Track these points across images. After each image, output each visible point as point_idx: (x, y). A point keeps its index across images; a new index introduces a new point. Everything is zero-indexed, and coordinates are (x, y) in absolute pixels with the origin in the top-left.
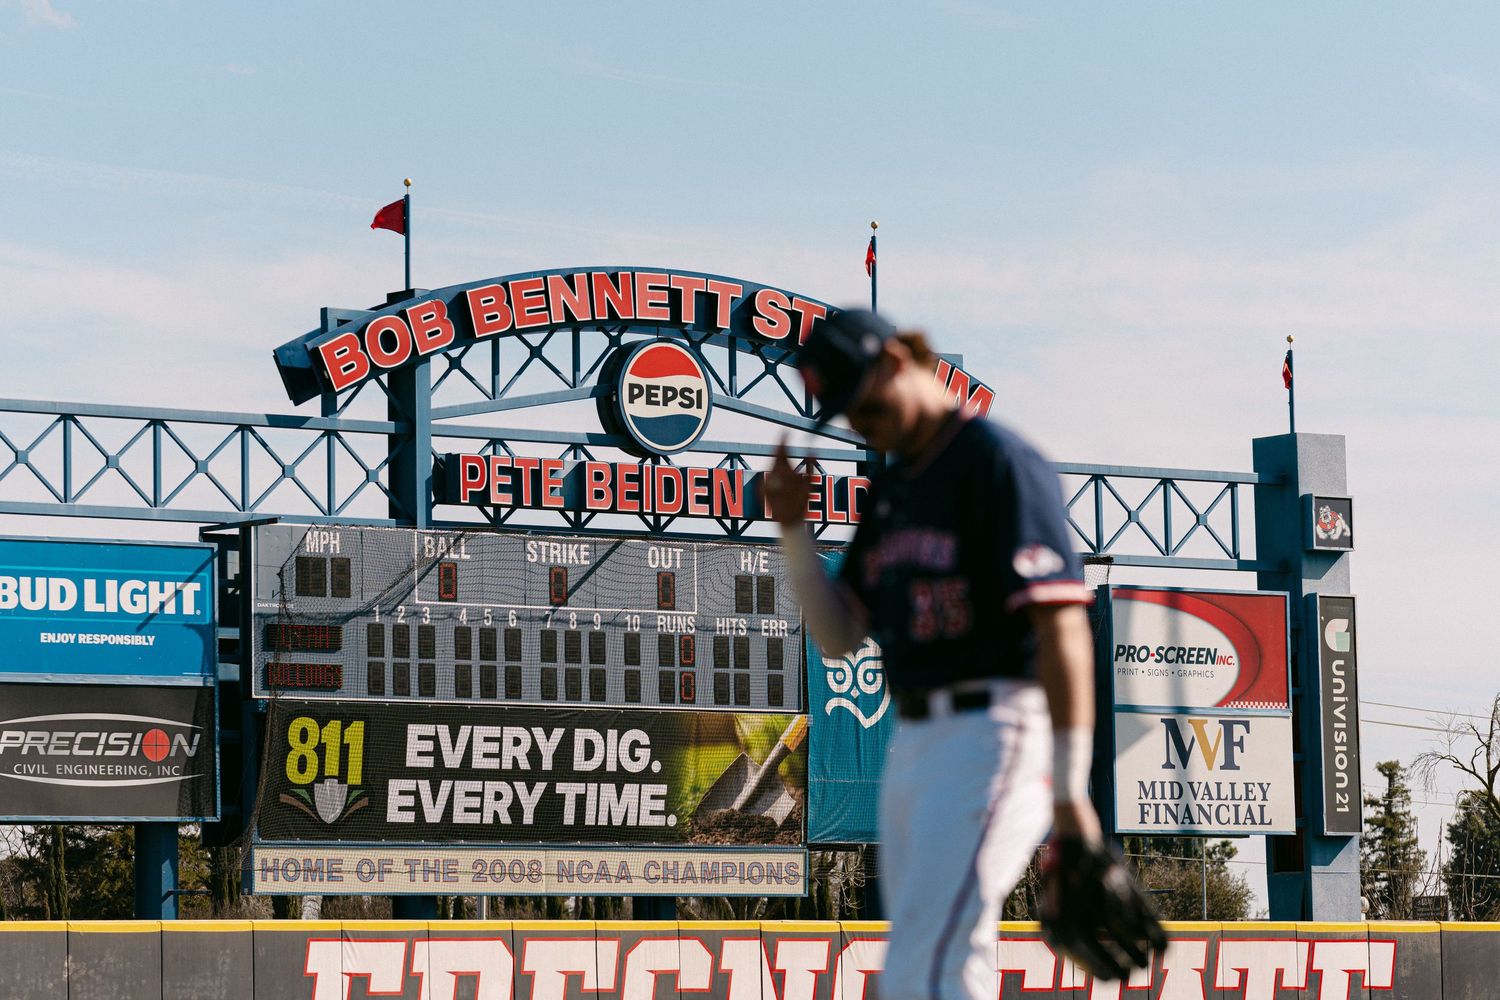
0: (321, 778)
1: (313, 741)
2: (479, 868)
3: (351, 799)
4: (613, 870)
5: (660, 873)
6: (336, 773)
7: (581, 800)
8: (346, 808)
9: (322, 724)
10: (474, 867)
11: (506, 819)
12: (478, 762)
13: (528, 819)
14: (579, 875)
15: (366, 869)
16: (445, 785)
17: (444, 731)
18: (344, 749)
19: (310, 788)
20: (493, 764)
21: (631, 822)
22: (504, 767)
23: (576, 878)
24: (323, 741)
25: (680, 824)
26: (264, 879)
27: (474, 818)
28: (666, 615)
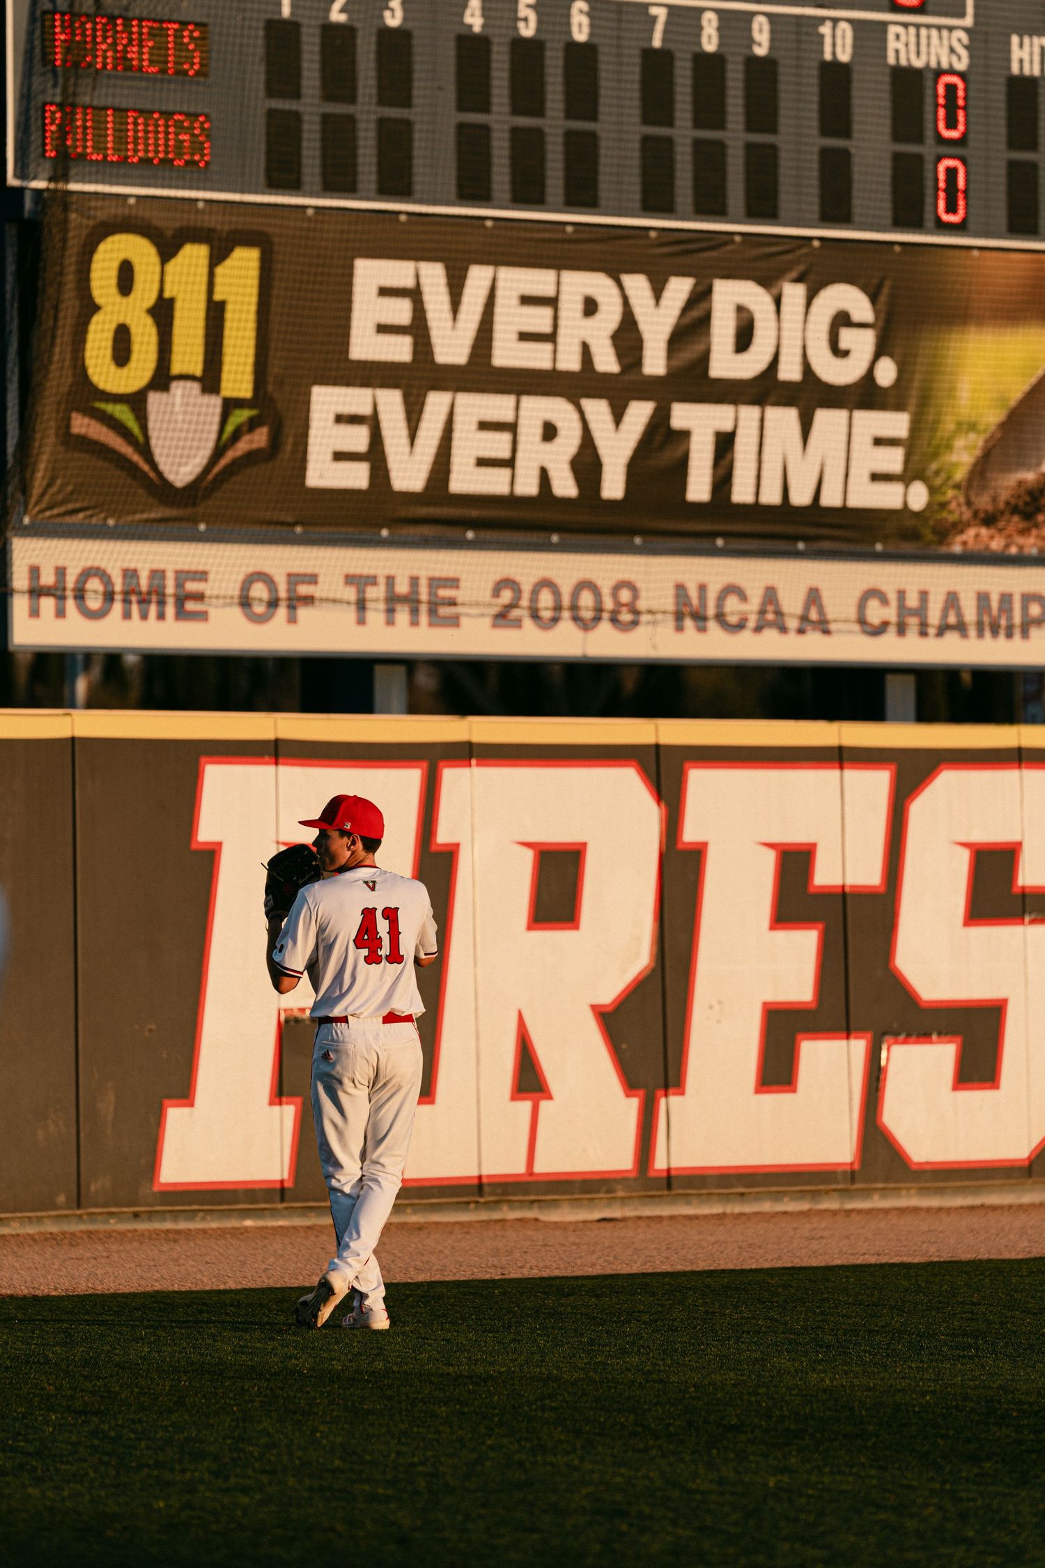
0: (162, 379)
1: (145, 293)
2: (507, 596)
3: (230, 428)
4: (792, 604)
5: (891, 614)
6: (198, 370)
7: (725, 443)
8: (218, 452)
9: (167, 251)
10: (496, 592)
11: (565, 486)
12: (507, 353)
13: (613, 486)
14: (720, 617)
15: (259, 591)
16: (436, 403)
17: (433, 276)
18: (216, 313)
19: (137, 401)
20: (537, 357)
21: (831, 498)
22: (563, 365)
23: (712, 625)
24: (167, 295)
25: (936, 505)
26: (35, 613)
27: (494, 483)
28: (906, 25)
